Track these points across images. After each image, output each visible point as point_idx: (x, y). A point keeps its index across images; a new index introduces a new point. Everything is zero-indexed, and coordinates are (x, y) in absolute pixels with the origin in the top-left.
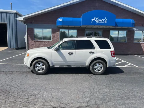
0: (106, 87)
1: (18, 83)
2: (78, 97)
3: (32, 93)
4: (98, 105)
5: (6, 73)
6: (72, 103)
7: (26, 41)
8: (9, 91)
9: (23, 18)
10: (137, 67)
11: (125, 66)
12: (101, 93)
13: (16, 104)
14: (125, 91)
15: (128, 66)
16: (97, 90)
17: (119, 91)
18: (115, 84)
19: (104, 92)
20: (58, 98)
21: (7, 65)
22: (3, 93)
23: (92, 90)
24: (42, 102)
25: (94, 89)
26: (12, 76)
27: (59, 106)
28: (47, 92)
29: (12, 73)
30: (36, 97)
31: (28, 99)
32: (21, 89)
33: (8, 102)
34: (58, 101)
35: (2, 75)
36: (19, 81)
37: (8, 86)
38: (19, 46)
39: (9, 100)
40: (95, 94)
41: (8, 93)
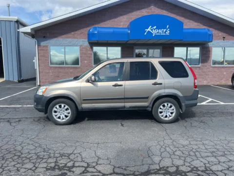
0: (183, 137)
1: (33, 137)
2: (142, 155)
3: (62, 152)
4: (177, 167)
5: (8, 121)
6: (133, 165)
7: (37, 67)
8: (20, 152)
9: (31, 29)
10: (222, 103)
11: (204, 103)
12: (178, 148)
13: (37, 173)
14: (215, 142)
15: (208, 103)
16: (168, 142)
17: (205, 142)
18: (196, 132)
19: (182, 145)
20: (108, 159)
21: (7, 107)
22: (9, 154)
23: (162, 143)
24: (82, 167)
25: (165, 141)
26: (20, 127)
27: (112, 172)
28: (87, 150)
29: (19, 121)
30: (69, 158)
31: (55, 162)
32: (40, 146)
33: (23, 170)
34: (109, 164)
35: (2, 124)
36: (35, 134)
37: (17, 143)
38: (24, 77)
39: (23, 167)
40: (168, 149)
41: (19, 154)
